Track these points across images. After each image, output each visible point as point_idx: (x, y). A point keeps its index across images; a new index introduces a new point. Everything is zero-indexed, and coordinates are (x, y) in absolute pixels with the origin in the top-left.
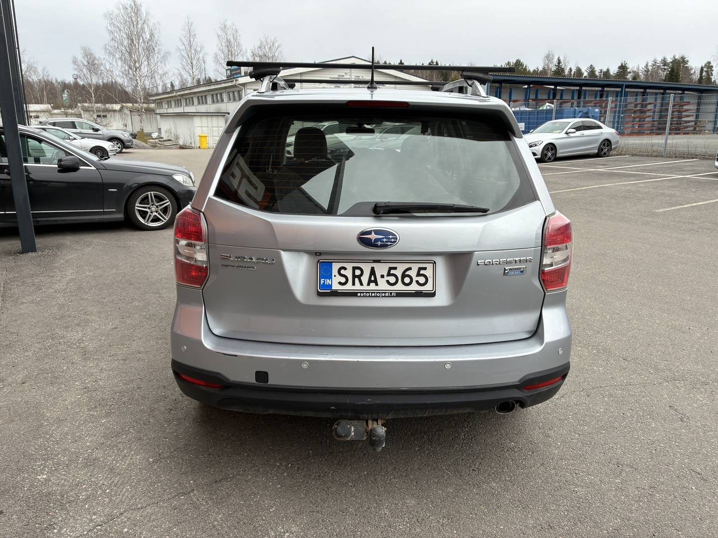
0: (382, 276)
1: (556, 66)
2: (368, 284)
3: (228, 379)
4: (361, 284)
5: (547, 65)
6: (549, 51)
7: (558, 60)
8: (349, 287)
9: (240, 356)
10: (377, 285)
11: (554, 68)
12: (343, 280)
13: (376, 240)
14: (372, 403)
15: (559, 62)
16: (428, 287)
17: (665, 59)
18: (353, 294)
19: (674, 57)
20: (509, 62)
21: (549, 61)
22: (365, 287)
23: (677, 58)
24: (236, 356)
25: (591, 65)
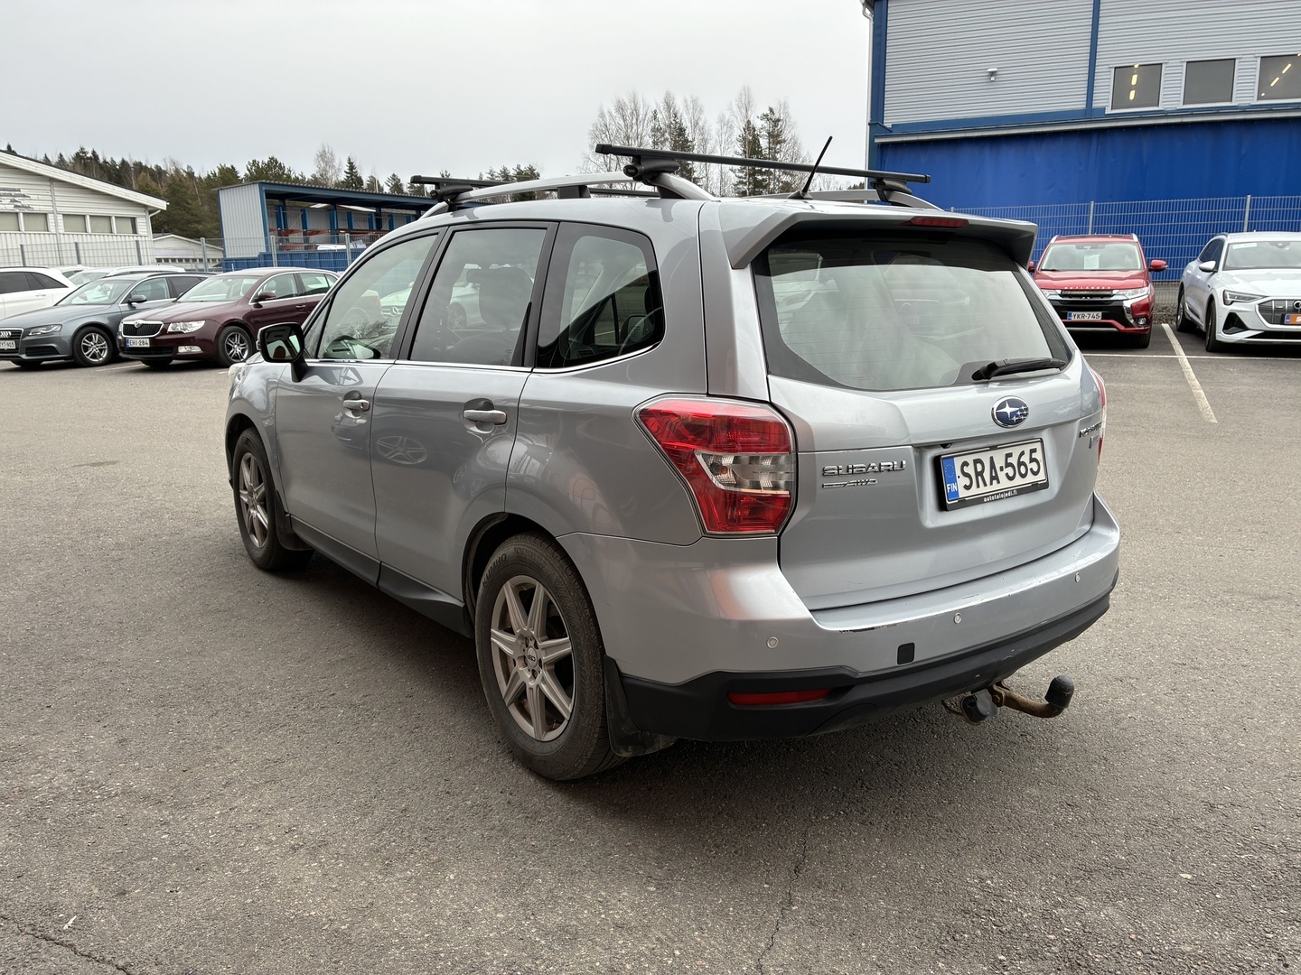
0: (1002, 469)
1: (347, 173)
2: (991, 484)
3: (857, 673)
4: (985, 485)
5: (325, 170)
6: (323, 147)
7: (350, 163)
8: (974, 491)
9: (879, 627)
10: (999, 482)
11: (343, 177)
12: (967, 482)
13: (1013, 414)
14: (1017, 653)
15: (352, 167)
16: (1041, 476)
17: (505, 169)
18: (978, 501)
19: (518, 167)
20: (254, 161)
21: (327, 163)
22: (989, 488)
23: (522, 168)
24: (873, 628)
25: (394, 175)
